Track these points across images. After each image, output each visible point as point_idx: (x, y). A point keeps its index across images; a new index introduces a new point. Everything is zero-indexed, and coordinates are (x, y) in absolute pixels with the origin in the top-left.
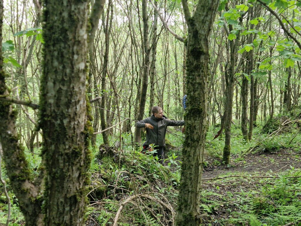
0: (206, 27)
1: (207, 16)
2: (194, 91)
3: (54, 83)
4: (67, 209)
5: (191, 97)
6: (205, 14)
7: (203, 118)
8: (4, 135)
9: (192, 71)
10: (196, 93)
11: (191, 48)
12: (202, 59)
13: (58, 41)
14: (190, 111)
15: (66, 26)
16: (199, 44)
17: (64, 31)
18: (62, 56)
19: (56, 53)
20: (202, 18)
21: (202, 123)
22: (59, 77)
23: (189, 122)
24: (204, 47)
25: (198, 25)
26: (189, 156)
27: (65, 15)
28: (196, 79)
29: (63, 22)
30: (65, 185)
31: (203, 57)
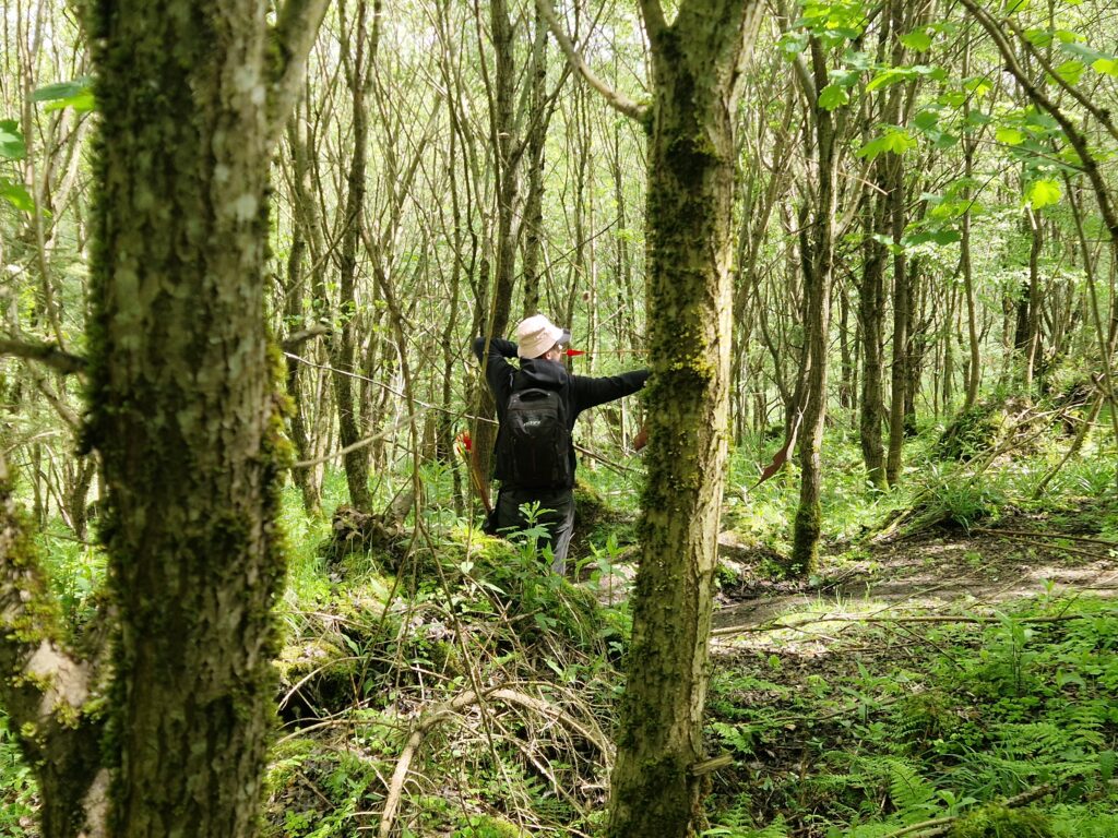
2: (681, 304)
3: (141, 274)
4: (199, 748)
5: (670, 326)
7: (713, 405)
9: (670, 230)
11: (666, 141)
12: (709, 183)
13: (152, 111)
14: (666, 379)
15: (182, 54)
16: (697, 128)
17: (174, 76)
18: (170, 170)
19: (145, 160)
20: (708, 29)
21: (709, 421)
22: (160, 251)
23: (663, 418)
24: (716, 140)
25: (691, 57)
26: (664, 544)
27: (180, 11)
28: (686, 259)
29: (170, 38)
30: (190, 657)
31: (712, 176)
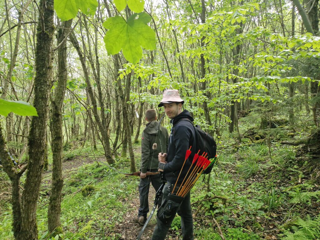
0: (60, 105)
1: (60, 101)
2: (57, 130)
3: (39, 130)
5: (56, 132)
6: (60, 100)
7: (62, 140)
8: (2, 151)
9: (55, 122)
10: (58, 130)
11: (54, 113)
12: (60, 117)
13: (41, 117)
14: (56, 138)
15: (44, 113)
16: (58, 111)
17: (43, 114)
18: (42, 121)
19: (40, 121)
20: (58, 101)
21: (61, 142)
22: (41, 128)
23: (56, 142)
24: (60, 112)
25: (57, 104)
26: (57, 156)
27: (44, 110)
28: (57, 125)
29: (43, 112)
31: (60, 116)
